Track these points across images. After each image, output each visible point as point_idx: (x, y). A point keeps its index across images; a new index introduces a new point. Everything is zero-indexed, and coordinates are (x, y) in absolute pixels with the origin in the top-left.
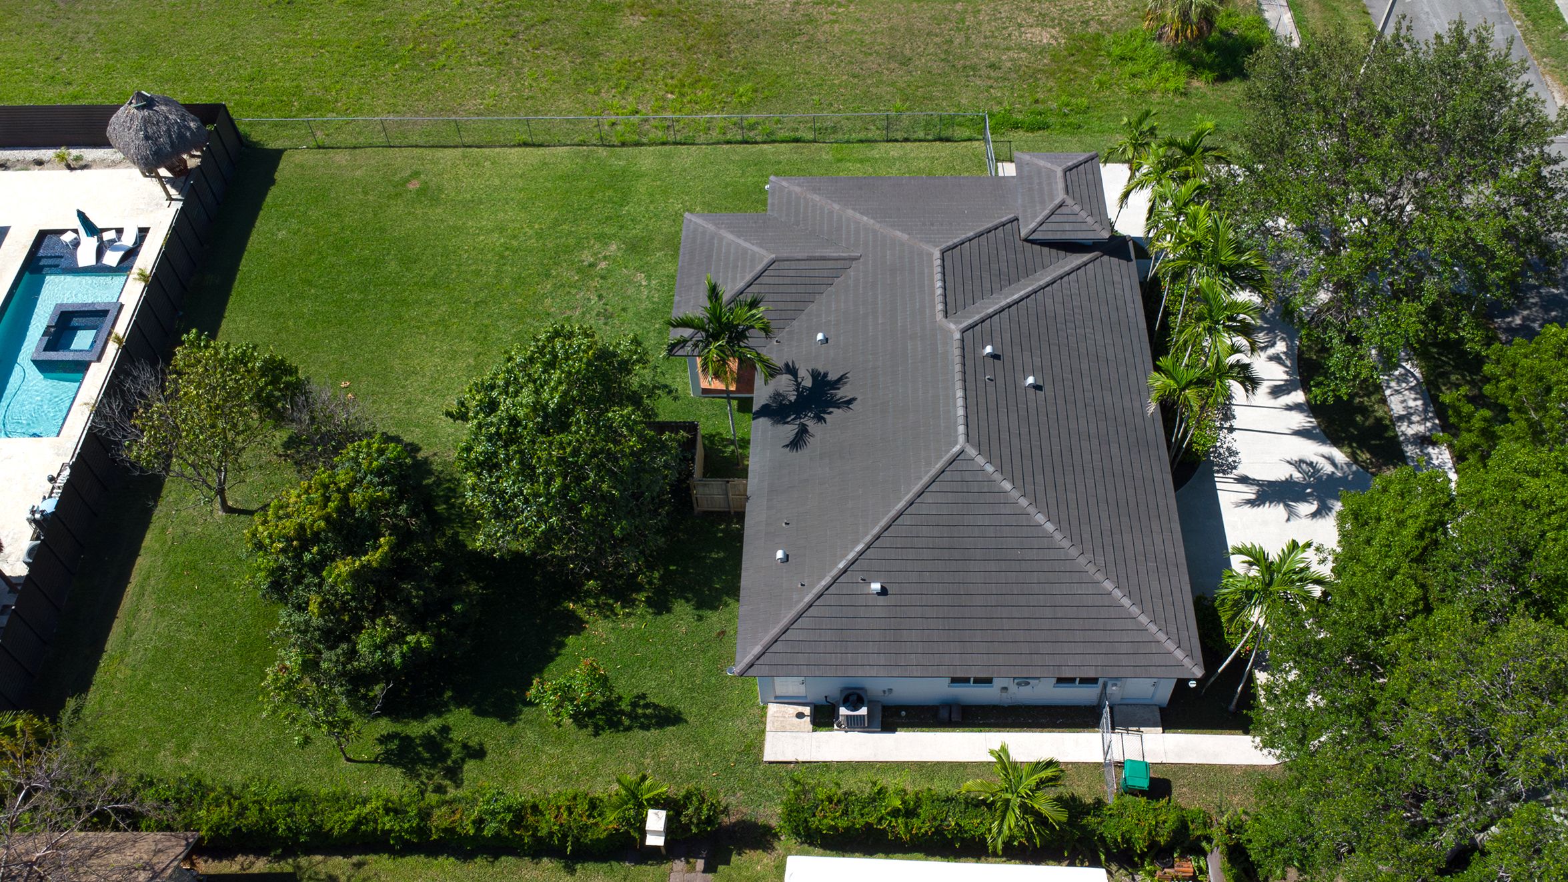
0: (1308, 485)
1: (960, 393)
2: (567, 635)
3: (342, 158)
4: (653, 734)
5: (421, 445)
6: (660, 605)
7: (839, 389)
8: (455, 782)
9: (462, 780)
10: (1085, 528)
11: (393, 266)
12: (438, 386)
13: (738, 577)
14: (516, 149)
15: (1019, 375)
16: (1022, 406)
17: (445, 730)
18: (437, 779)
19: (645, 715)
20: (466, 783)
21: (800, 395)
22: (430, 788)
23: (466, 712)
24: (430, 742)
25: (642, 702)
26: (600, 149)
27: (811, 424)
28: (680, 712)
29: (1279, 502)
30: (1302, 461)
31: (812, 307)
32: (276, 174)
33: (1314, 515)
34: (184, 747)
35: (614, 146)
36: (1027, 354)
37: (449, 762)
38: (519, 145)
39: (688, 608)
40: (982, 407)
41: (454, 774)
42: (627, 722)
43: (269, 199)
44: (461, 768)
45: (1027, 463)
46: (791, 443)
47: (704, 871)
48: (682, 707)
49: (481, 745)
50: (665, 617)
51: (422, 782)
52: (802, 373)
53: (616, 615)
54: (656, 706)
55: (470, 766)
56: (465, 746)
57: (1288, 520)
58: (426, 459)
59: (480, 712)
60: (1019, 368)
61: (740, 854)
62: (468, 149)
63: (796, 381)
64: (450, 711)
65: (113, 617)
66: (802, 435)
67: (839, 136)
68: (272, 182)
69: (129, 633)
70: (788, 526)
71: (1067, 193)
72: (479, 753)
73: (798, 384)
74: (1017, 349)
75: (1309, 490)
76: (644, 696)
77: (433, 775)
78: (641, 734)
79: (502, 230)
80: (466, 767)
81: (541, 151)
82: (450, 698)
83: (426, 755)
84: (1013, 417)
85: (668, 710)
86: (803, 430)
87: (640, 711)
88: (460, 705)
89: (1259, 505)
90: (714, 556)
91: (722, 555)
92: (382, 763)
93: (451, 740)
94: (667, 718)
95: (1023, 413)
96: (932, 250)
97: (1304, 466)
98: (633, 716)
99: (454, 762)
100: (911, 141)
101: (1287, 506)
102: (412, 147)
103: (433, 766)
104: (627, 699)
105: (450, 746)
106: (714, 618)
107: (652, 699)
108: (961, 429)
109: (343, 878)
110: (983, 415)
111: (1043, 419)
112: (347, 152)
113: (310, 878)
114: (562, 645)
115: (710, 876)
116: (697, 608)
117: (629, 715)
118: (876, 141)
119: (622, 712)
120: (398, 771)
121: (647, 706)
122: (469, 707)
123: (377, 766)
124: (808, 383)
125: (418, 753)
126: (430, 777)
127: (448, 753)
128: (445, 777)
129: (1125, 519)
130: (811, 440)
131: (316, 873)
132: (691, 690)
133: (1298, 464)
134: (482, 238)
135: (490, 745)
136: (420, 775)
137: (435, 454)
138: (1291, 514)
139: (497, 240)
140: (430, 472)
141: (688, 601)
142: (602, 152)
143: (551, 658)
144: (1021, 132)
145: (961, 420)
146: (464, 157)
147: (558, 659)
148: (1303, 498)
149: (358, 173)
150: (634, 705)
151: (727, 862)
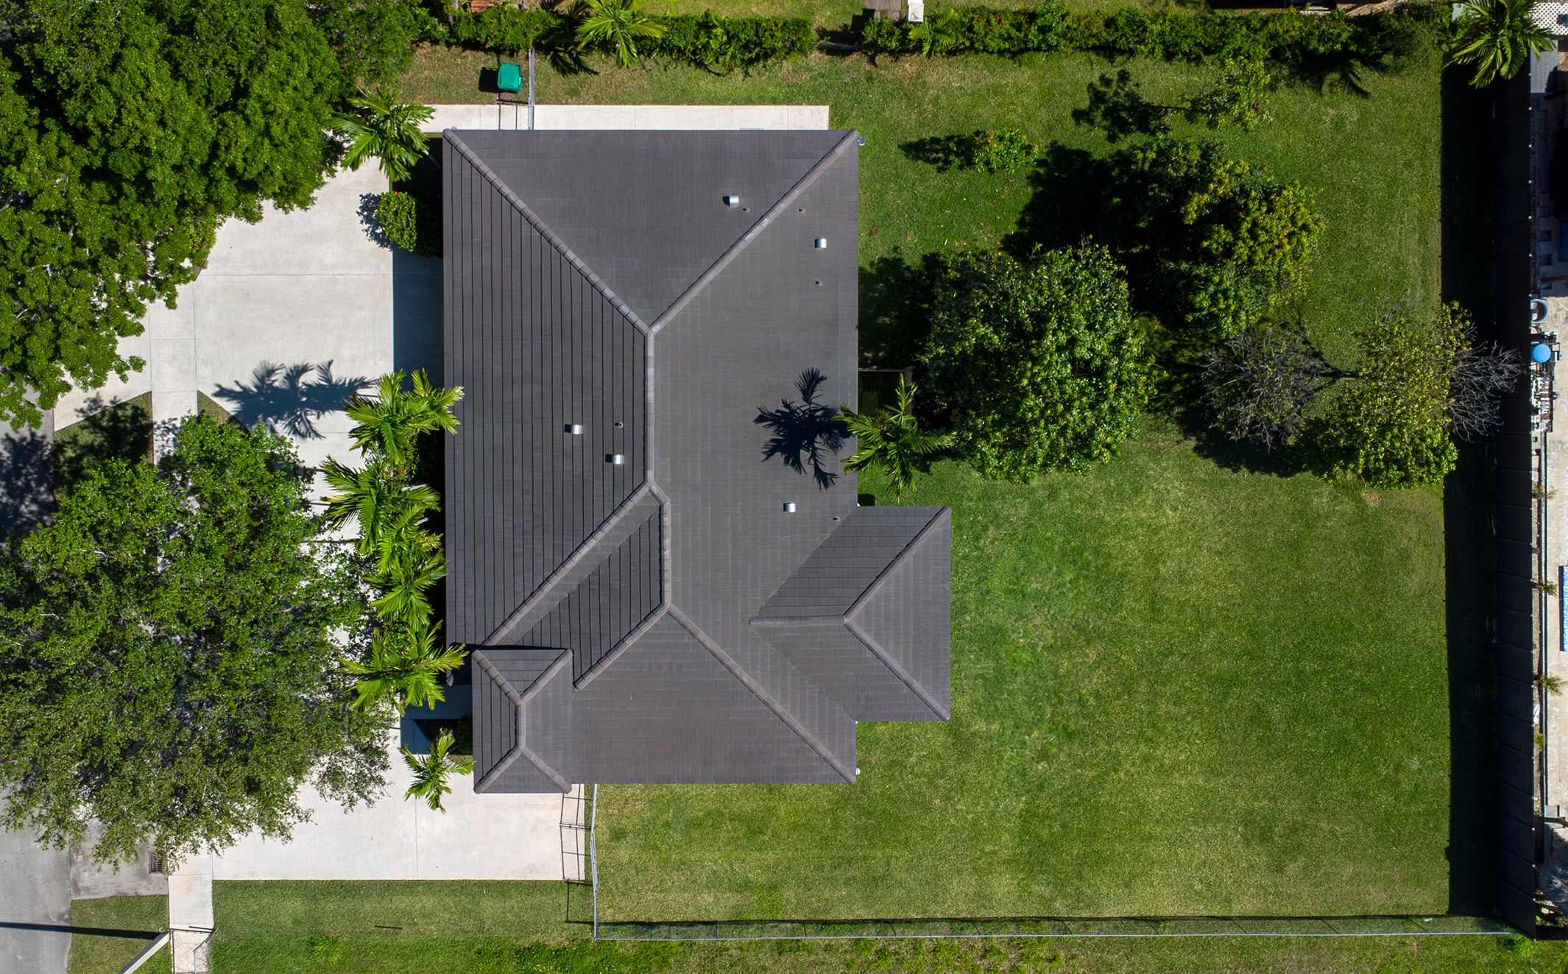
0: (303, 405)
1: (651, 396)
2: (1016, 234)
3: (1377, 899)
4: (926, 135)
5: (1194, 455)
6: (933, 263)
7: (773, 440)
8: (1095, 89)
9: (1088, 91)
10: (536, 265)
11: (1276, 712)
12: (1191, 535)
13: (862, 296)
14: (1167, 913)
15: (588, 439)
16: (588, 399)
17: (1112, 138)
18: (1110, 92)
19: (937, 151)
20: (1085, 88)
21: (812, 441)
22: (1114, 84)
23: (1096, 156)
24: (1123, 127)
25: (940, 164)
26: (1063, 914)
27: (798, 402)
28: (906, 156)
29: (336, 384)
30: (303, 436)
31: (801, 560)
32: (1448, 869)
33: (304, 369)
34: (1338, 124)
35: (1049, 919)
36: (578, 472)
37: (1103, 107)
38: (1164, 919)
39: (908, 262)
40: (628, 384)
41: (1097, 98)
42: (952, 145)
43: (1446, 826)
44: (1092, 103)
45: (587, 328)
46: (817, 382)
47: (874, 11)
48: (903, 160)
49: (1078, 124)
50: (927, 252)
51: (1123, 89)
52: (809, 469)
53: (974, 255)
54: (927, 160)
55: (1084, 104)
56: (1091, 122)
57: (330, 363)
58: (1186, 438)
59: (1083, 155)
60: (588, 449)
61: (845, 25)
62: (1226, 914)
63: (816, 461)
64: (1111, 157)
65: (1443, 256)
66: (808, 387)
67: (775, 936)
68: (1450, 853)
69: (1423, 241)
70: (817, 279)
71: (517, 708)
72: (1078, 115)
73: (813, 456)
74: (588, 476)
75: (304, 399)
76: (940, 170)
77: (1115, 95)
78: (937, 134)
79: (1161, 770)
80: (1087, 103)
81: (1133, 910)
82: (1113, 170)
83: (1124, 115)
84: (597, 384)
85: (916, 158)
86: (807, 393)
87: (941, 155)
88: (1102, 162)
89: (356, 381)
90: (887, 320)
91: (880, 321)
92: (1160, 107)
93: (1105, 128)
94: (916, 150)
95: (587, 390)
96: (673, 607)
97: (303, 429)
98: (948, 151)
99: (1098, 108)
100: (687, 922)
101: (328, 380)
102: (1296, 918)
103: (1116, 104)
104: (953, 168)
105: (1104, 123)
106: (880, 250)
107: (932, 168)
108: (651, 352)
109: (1172, 3)
110: (628, 374)
111: (567, 389)
112: (1373, 910)
113: (1200, 4)
114: (1021, 223)
115: (869, 6)
116: (900, 260)
117: (950, 151)
118: (730, 923)
119: (957, 155)
120: (1145, 99)
121: (936, 161)
122: (1094, 161)
123: (1165, 105)
124: (804, 455)
125: (1131, 116)
126: (1116, 93)
127: (1105, 116)
128: (1104, 94)
129: (497, 286)
130: (798, 380)
131: (1195, 8)
132: (897, 176)
133: (311, 432)
134: (1183, 757)
135: (1070, 122)
136: (1126, 95)
137: (1178, 443)
138: (325, 371)
139: (1165, 754)
140: (1180, 421)
141: (908, 268)
142: (1061, 908)
143: (1028, 209)
144: (553, 944)
145: (651, 362)
146: (1228, 901)
147: (1021, 209)
148: (312, 390)
149: (1349, 870)
150: (947, 162)
151: (855, 17)
